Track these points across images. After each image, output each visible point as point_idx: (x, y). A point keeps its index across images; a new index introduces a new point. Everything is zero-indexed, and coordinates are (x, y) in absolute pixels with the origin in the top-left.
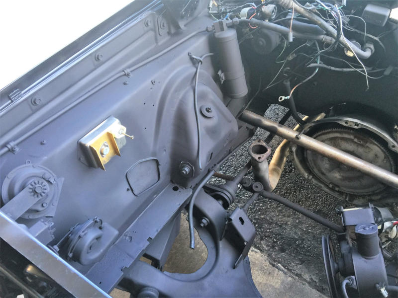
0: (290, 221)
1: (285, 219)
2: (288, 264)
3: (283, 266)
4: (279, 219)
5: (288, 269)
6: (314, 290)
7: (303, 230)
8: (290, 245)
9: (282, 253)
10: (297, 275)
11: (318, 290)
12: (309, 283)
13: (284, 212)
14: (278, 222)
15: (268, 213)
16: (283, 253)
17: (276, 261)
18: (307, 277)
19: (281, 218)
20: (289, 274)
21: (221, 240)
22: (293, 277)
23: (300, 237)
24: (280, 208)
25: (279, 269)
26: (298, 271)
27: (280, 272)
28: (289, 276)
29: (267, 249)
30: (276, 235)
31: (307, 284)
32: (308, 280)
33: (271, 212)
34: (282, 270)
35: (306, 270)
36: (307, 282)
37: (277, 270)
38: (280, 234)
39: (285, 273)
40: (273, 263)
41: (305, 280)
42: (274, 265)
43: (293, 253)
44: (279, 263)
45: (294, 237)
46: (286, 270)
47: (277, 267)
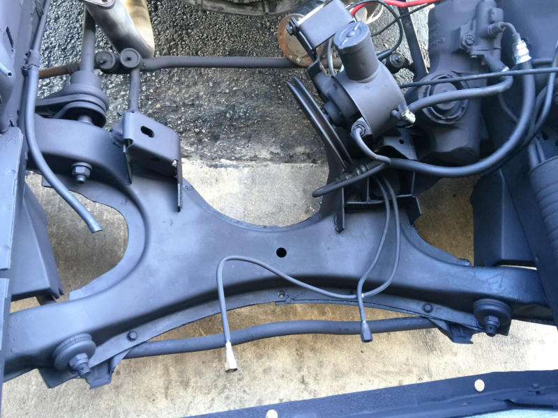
0: (201, 89)
1: (193, 90)
2: (233, 152)
3: (228, 159)
4: (184, 95)
5: (237, 159)
6: (282, 164)
7: (225, 93)
8: (221, 125)
9: (216, 141)
10: (251, 159)
11: (286, 162)
12: (271, 160)
13: (185, 81)
14: (186, 101)
15: (162, 96)
16: (219, 142)
17: (216, 158)
18: (266, 154)
19: (186, 93)
20: (241, 164)
21: (130, 182)
22: (249, 166)
23: (227, 106)
24: (176, 78)
25: (226, 167)
26: (250, 154)
27: (229, 169)
28: (244, 167)
29: (193, 150)
30: (194, 122)
31: (269, 163)
32: (268, 156)
33: (166, 92)
34: (229, 166)
35: (260, 146)
36: (268, 160)
37: (223, 169)
38: (199, 118)
39: (236, 167)
40: (214, 163)
41: (265, 160)
42: (216, 166)
43: (232, 133)
44: (220, 158)
45: (219, 110)
46: (234, 163)
47: (222, 166)
